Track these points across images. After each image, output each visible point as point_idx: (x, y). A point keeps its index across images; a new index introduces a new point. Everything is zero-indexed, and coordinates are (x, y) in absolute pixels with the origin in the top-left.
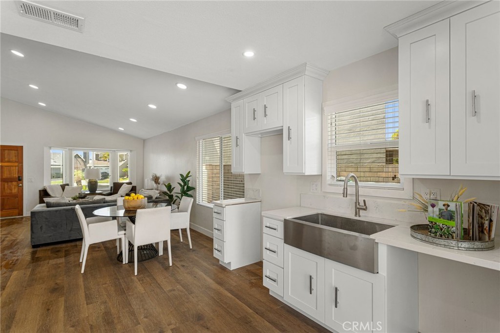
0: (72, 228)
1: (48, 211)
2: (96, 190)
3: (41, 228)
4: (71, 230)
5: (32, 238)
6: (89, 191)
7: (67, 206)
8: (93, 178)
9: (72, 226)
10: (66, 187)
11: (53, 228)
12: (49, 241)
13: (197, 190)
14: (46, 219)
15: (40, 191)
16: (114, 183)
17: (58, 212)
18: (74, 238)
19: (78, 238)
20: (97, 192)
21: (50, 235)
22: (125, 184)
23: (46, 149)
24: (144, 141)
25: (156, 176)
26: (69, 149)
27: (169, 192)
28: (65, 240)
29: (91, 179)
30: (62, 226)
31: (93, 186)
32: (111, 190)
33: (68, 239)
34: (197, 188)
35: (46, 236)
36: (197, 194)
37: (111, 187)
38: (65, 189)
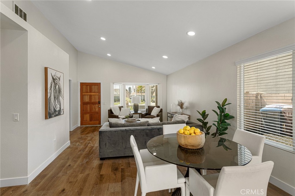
0: (126, 146)
1: (110, 131)
2: (138, 111)
3: (106, 144)
4: (125, 148)
5: (100, 152)
6: (134, 111)
7: (122, 127)
8: (136, 103)
9: (126, 144)
10: (122, 108)
11: (113, 145)
12: (111, 156)
13: (238, 119)
14: (109, 137)
15: (108, 110)
16: (148, 106)
17: (116, 132)
18: (128, 155)
19: (130, 155)
20: (138, 112)
21: (111, 151)
22: (155, 107)
23: (111, 84)
24: (167, 76)
25: (181, 102)
26: (123, 84)
27: (202, 119)
28: (121, 156)
29: (135, 103)
30: (119, 145)
31: (136, 108)
32: (147, 111)
33: (124, 156)
34: (238, 117)
35: (109, 152)
36: (238, 124)
37: (147, 109)
38: (121, 110)
